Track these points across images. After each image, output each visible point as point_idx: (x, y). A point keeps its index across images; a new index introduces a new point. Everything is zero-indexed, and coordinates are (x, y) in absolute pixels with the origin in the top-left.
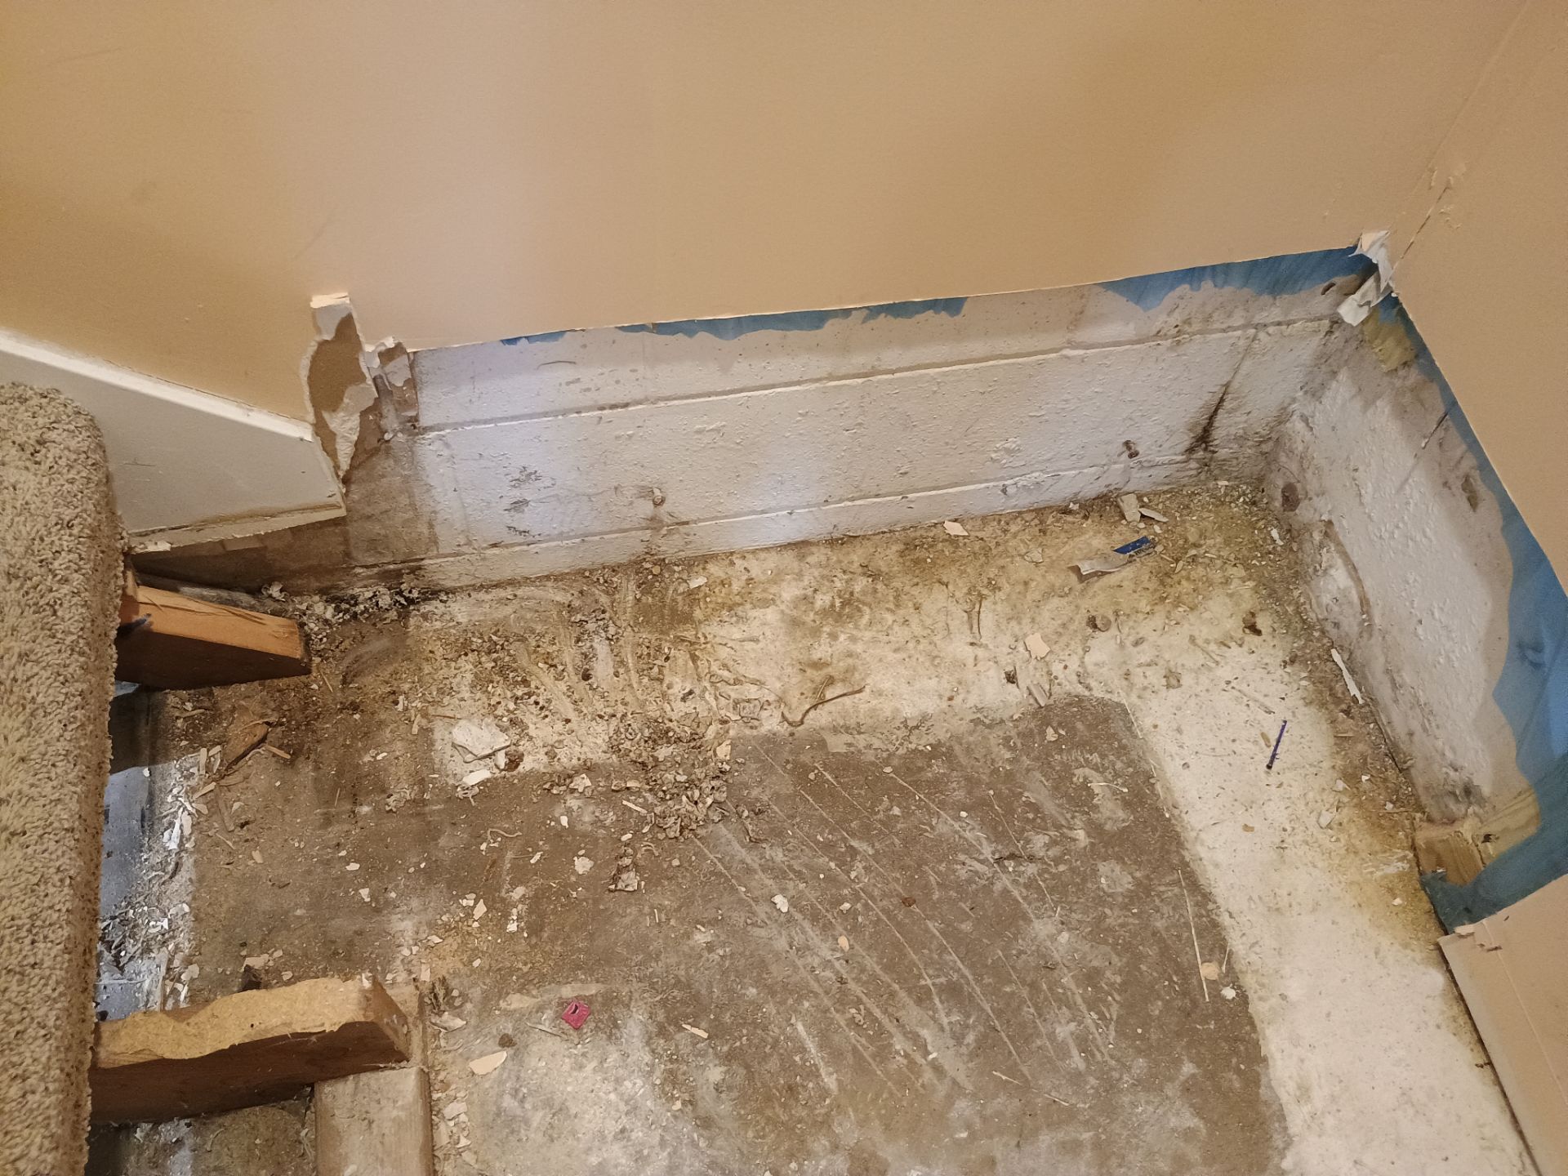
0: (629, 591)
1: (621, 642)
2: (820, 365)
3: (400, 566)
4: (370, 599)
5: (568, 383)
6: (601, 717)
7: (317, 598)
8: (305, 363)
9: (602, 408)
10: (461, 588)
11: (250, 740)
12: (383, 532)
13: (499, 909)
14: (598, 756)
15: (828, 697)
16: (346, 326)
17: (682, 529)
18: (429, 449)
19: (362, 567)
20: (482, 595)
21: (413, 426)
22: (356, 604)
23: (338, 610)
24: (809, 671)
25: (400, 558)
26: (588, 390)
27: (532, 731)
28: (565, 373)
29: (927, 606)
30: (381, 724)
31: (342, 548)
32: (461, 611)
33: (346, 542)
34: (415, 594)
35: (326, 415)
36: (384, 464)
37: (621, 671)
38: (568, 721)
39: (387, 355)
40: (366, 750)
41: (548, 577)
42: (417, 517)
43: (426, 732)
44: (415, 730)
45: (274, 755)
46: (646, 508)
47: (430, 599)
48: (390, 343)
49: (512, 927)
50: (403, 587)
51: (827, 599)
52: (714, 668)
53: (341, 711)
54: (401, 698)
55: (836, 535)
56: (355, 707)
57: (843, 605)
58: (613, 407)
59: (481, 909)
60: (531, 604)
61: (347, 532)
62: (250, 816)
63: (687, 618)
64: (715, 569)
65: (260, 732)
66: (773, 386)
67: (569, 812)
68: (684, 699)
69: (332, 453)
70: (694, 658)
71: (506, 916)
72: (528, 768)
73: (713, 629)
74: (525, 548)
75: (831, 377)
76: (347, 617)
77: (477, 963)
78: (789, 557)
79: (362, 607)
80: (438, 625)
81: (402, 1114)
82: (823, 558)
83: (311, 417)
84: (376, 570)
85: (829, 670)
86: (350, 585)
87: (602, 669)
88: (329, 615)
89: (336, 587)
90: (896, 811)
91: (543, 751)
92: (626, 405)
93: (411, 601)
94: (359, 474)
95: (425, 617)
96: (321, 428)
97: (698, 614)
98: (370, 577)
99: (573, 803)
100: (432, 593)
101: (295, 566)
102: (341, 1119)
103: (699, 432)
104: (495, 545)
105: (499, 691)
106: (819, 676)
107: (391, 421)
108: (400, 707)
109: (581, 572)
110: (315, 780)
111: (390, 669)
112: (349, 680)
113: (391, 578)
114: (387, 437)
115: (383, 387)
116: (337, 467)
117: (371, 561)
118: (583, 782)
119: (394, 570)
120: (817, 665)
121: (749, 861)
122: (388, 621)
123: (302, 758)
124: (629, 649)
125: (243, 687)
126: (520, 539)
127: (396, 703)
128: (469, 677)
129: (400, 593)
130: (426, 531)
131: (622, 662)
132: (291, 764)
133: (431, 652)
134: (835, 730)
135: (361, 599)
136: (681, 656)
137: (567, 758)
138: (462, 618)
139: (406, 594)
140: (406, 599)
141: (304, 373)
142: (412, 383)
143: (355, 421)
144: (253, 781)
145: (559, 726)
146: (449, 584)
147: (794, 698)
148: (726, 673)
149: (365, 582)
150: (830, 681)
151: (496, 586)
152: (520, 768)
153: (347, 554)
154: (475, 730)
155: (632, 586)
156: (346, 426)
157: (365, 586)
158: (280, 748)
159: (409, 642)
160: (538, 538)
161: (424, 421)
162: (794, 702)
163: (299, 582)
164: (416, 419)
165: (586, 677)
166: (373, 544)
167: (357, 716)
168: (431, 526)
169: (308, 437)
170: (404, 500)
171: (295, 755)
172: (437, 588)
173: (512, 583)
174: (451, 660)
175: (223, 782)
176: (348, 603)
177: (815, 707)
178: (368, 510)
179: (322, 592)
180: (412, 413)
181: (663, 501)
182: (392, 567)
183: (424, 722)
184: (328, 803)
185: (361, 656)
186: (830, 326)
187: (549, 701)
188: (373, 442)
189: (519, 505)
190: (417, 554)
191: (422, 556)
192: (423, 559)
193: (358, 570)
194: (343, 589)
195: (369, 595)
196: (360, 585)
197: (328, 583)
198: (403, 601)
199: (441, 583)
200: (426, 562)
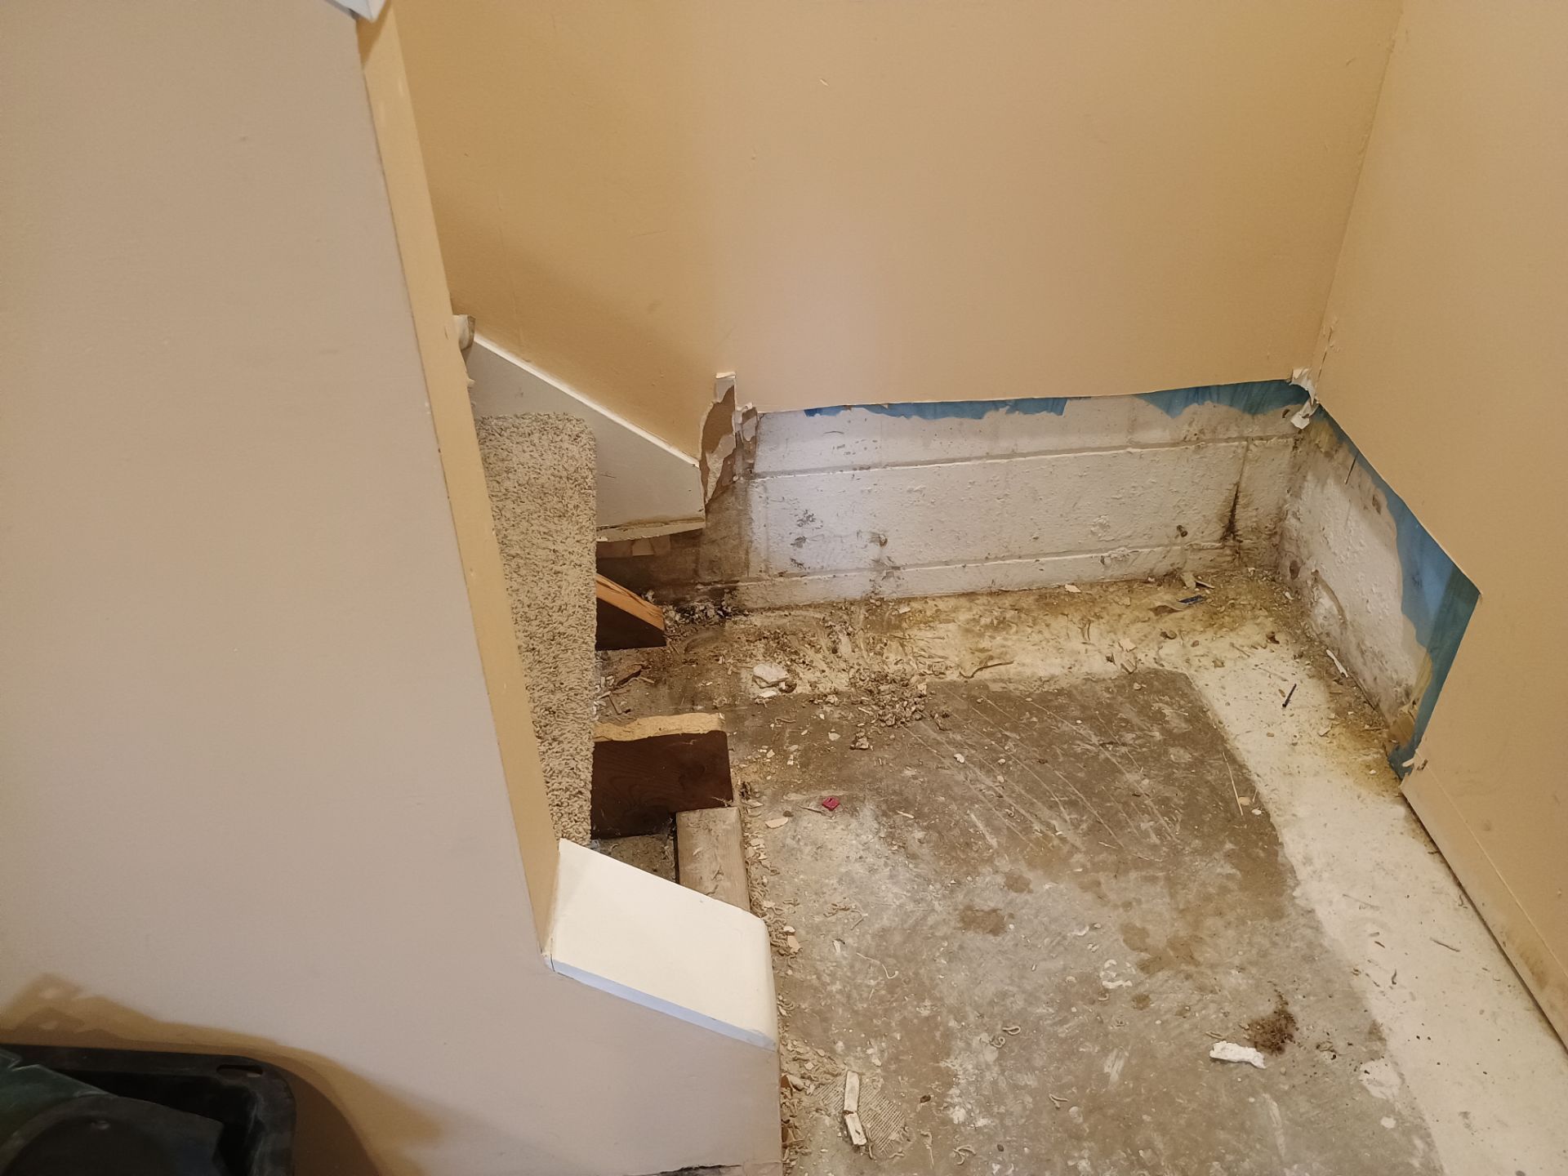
0: (861, 614)
1: (857, 637)
2: (981, 446)
3: (724, 586)
4: (702, 611)
5: (838, 447)
6: (844, 670)
7: (671, 607)
8: (705, 417)
9: (855, 469)
10: (757, 609)
11: (632, 672)
12: (719, 555)
13: (783, 755)
14: (842, 688)
15: (989, 664)
16: (730, 392)
17: (896, 573)
18: (756, 492)
19: (704, 584)
20: (769, 614)
21: (750, 474)
22: (694, 614)
23: (682, 617)
24: (977, 653)
25: (725, 579)
26: (848, 453)
27: (801, 675)
28: (837, 440)
29: (1054, 624)
30: (708, 670)
31: (693, 566)
32: (757, 620)
33: (696, 561)
34: (729, 610)
35: (707, 455)
36: (730, 500)
37: (856, 650)
38: (823, 671)
39: (748, 415)
40: (700, 681)
41: (810, 606)
42: (741, 543)
43: (736, 674)
44: (730, 673)
45: (645, 681)
46: (874, 551)
47: (737, 614)
48: (750, 406)
49: (791, 763)
50: (723, 603)
51: (988, 620)
52: (915, 650)
53: (684, 663)
54: (721, 658)
55: (994, 590)
56: (692, 662)
57: (999, 624)
58: (861, 468)
59: (771, 754)
60: (800, 618)
61: (698, 553)
62: (630, 708)
63: (898, 627)
64: (916, 605)
65: (638, 668)
66: (954, 460)
67: (825, 713)
68: (896, 664)
69: (705, 483)
70: (902, 645)
71: (787, 759)
72: (799, 692)
73: (914, 632)
74: (799, 578)
75: (989, 456)
76: (688, 621)
77: (769, 778)
78: (963, 601)
79: (697, 616)
80: (743, 626)
81: (729, 828)
82: (986, 602)
83: (699, 456)
84: (709, 587)
85: (990, 653)
86: (693, 599)
87: (845, 647)
88: (677, 618)
89: (684, 600)
90: (1035, 719)
91: (808, 685)
92: (869, 468)
93: (726, 614)
94: (715, 506)
95: (735, 623)
96: (703, 462)
97: (904, 625)
98: (704, 593)
99: (827, 708)
100: (739, 611)
101: (664, 578)
102: (692, 829)
103: (910, 491)
104: (781, 575)
105: (780, 657)
106: (983, 656)
107: (739, 467)
108: (720, 662)
109: (832, 605)
110: (669, 693)
111: (715, 645)
112: (689, 649)
113: (717, 595)
114: (735, 479)
115: (740, 443)
116: (706, 494)
117: (708, 578)
118: (833, 699)
119: (719, 589)
120: (983, 650)
121: (939, 738)
122: (713, 623)
123: (661, 684)
124: (861, 640)
125: (625, 651)
126: (796, 570)
127: (718, 660)
128: (762, 650)
129: (721, 609)
130: (743, 557)
131: (857, 646)
132: (655, 685)
133: (739, 638)
134: (994, 681)
135: (697, 610)
136: (894, 644)
137: (822, 688)
138: (758, 623)
139: (724, 608)
140: (724, 612)
141: (703, 424)
142: (755, 440)
143: (719, 465)
144: (632, 693)
145: (818, 674)
146: (750, 605)
147: (968, 666)
148: (923, 653)
149: (702, 598)
150: (991, 658)
151: (778, 609)
152: (794, 692)
153: (696, 572)
154: (767, 668)
155: (863, 611)
156: (716, 464)
157: (701, 601)
158: (648, 678)
159: (725, 634)
160: (808, 570)
161: (757, 469)
162: (968, 668)
163: (664, 593)
164: (752, 466)
165: (835, 651)
166: (713, 565)
167: (694, 666)
168: (747, 553)
169: (697, 465)
170: (735, 529)
171: (657, 682)
172: (742, 609)
173: (788, 607)
174: (751, 642)
175: (614, 692)
176: (689, 614)
177: (981, 669)
178: (714, 536)
179: (675, 603)
180: (751, 461)
181: (886, 541)
182: (719, 586)
183: (735, 670)
184: (678, 704)
185: (696, 640)
186: (990, 416)
187: (812, 661)
188: (726, 482)
189: (800, 541)
190: (735, 576)
191: (738, 578)
192: (738, 581)
193: (699, 587)
194: (688, 602)
195: (702, 608)
196: (698, 599)
197: (680, 596)
198: (721, 613)
199: (746, 603)
200: (739, 584)
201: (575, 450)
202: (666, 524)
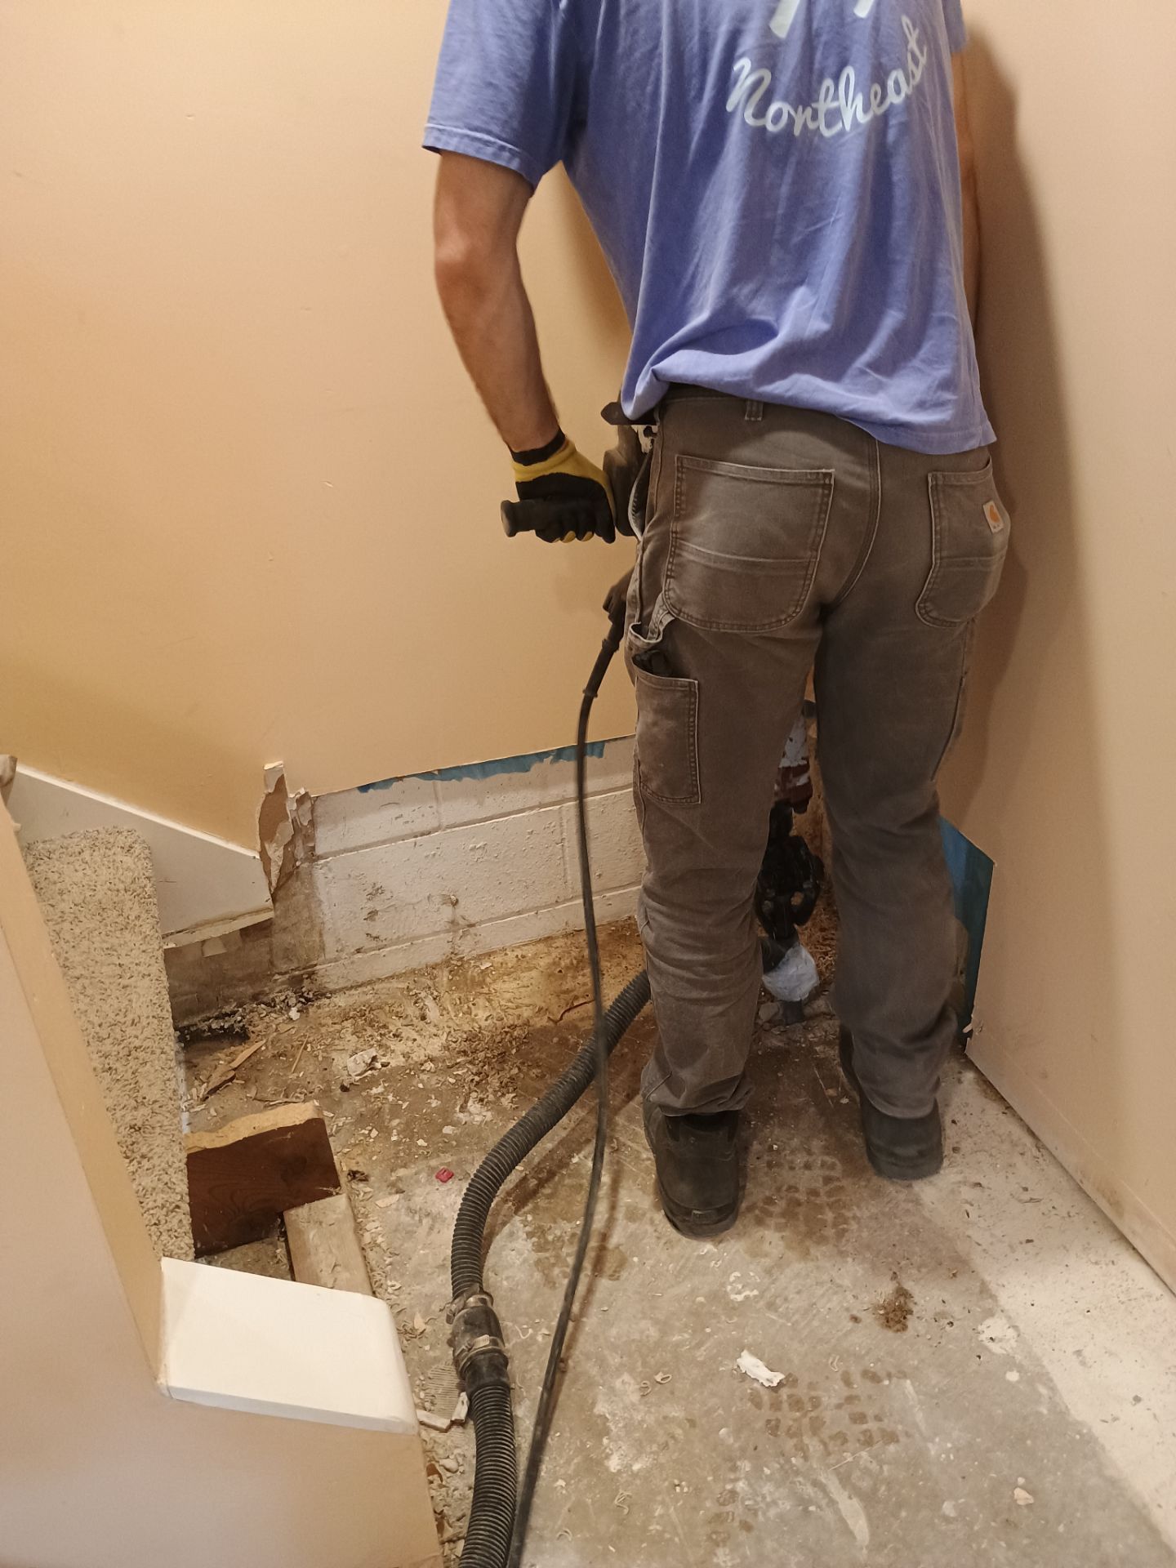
0: (444, 976)
1: (443, 1000)
2: (534, 797)
3: (302, 972)
4: (284, 1001)
5: (397, 818)
6: (435, 1035)
8: (259, 808)
9: (416, 837)
10: (339, 989)
12: (293, 942)
13: (385, 1131)
14: (436, 1053)
15: (575, 1004)
16: (281, 781)
17: (472, 930)
18: (319, 873)
19: (279, 974)
20: (353, 992)
21: (313, 857)
24: (562, 996)
25: (302, 965)
26: (407, 822)
27: (392, 1047)
28: (394, 811)
29: (630, 956)
30: (298, 1060)
31: (268, 957)
32: (341, 1001)
33: (271, 952)
34: (311, 996)
35: (267, 846)
36: (295, 885)
37: (444, 1012)
38: (415, 1040)
39: (301, 800)
40: (291, 1072)
41: (392, 977)
42: (313, 927)
43: (327, 1058)
44: (320, 1058)
46: (447, 912)
47: (320, 998)
48: (302, 792)
49: (394, 1138)
50: (304, 990)
51: (568, 961)
52: (502, 1003)
54: (309, 1045)
55: (569, 930)
57: (578, 963)
58: (423, 834)
59: (374, 1133)
60: (384, 991)
61: (271, 945)
63: (482, 984)
64: (498, 959)
66: (509, 814)
67: (422, 1081)
68: (486, 1020)
69: (268, 873)
70: (489, 1000)
71: (390, 1135)
73: (499, 985)
74: (377, 952)
75: (541, 806)
77: (374, 1158)
78: (541, 946)
79: (278, 1007)
80: (327, 1009)
81: (340, 1216)
82: (563, 944)
83: (258, 847)
84: (287, 976)
85: (575, 993)
86: (272, 990)
87: (433, 1013)
89: (262, 993)
90: (626, 1050)
91: (402, 1056)
92: (429, 833)
93: (308, 1000)
94: (281, 893)
95: (318, 1007)
96: (263, 853)
97: (488, 980)
98: (283, 983)
99: (424, 1077)
100: (320, 995)
101: (239, 975)
102: (303, 1225)
103: (472, 849)
104: (358, 951)
105: (370, 1033)
106: (568, 997)
107: (300, 853)
108: (309, 1050)
109: (413, 971)
113: (296, 982)
114: (298, 864)
115: (297, 828)
116: (270, 883)
117: (284, 967)
118: (429, 1066)
119: (298, 976)
120: (567, 992)
121: (537, 1086)
123: (252, 1082)
124: (448, 1002)
126: (374, 944)
127: (306, 1048)
128: (350, 1030)
129: (301, 996)
130: (317, 939)
131: (444, 1009)
133: (325, 1022)
134: (582, 1019)
135: (277, 1000)
136: (481, 1001)
137: (418, 1056)
138: (342, 1004)
139: (305, 995)
140: (306, 999)
141: (257, 816)
142: (312, 823)
143: (281, 852)
144: (225, 1098)
145: (410, 1043)
146: (331, 986)
147: (554, 1008)
148: (510, 1004)
149: (280, 988)
150: (576, 998)
151: (360, 986)
153: (271, 963)
155: (446, 973)
156: (276, 853)
157: (280, 992)
159: (310, 1020)
160: (385, 943)
161: (319, 851)
162: (555, 1010)
163: (241, 990)
164: (313, 848)
165: (423, 1018)
166: (289, 952)
168: (321, 935)
169: (258, 857)
170: (306, 915)
172: (324, 991)
173: (370, 983)
174: (338, 1024)
176: (270, 1006)
177: (568, 1010)
178: (285, 924)
179: (254, 998)
180: (311, 845)
181: (457, 901)
182: (297, 973)
183: (325, 1054)
186: (536, 768)
188: (289, 868)
189: (372, 914)
190: (312, 960)
191: (315, 962)
192: (316, 965)
193: (277, 977)
194: (267, 994)
195: (283, 998)
196: (277, 989)
197: (258, 990)
198: (303, 1000)
199: (327, 985)
200: (318, 967)
201: (128, 860)
202: (234, 919)
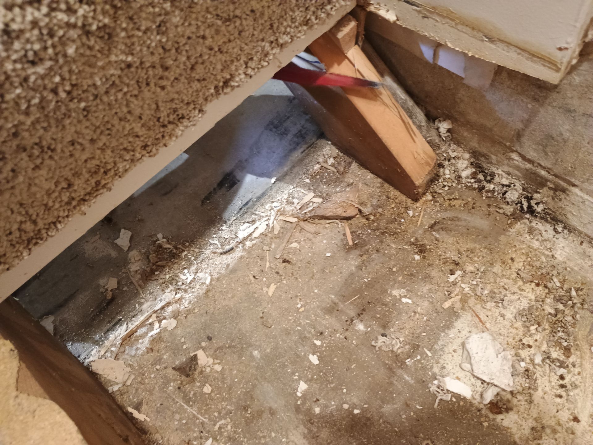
3: (551, 177)
4: (503, 185)
7: (467, 156)
10: (580, 233)
11: (340, 212)
12: (567, 135)
19: (521, 155)
22: (490, 182)
23: (474, 176)
25: (558, 170)
27: (537, 396)
30: (428, 277)
31: (520, 126)
32: (564, 249)
33: (527, 123)
34: (539, 209)
38: (576, 420)
40: (402, 285)
43: (453, 314)
44: (447, 305)
45: (344, 235)
47: (547, 221)
50: (536, 196)
53: (412, 244)
54: (459, 273)
56: (422, 250)
61: (534, 114)
62: (294, 259)
65: (351, 212)
72: (506, 423)
76: (476, 186)
79: (492, 186)
80: (536, 244)
84: (528, 166)
86: (499, 164)
88: (464, 174)
89: (487, 158)
91: (531, 423)
93: (531, 210)
95: (531, 231)
98: (518, 168)
101: (473, 117)
105: (538, 337)
108: (452, 278)
110: (352, 274)
111: (471, 245)
112: (436, 228)
117: (532, 154)
119: (541, 177)
122: (501, 211)
123: (358, 252)
125: (370, 176)
127: (452, 273)
128: (524, 304)
129: (529, 199)
132: (348, 249)
133: (512, 259)
135: (497, 179)
138: (560, 256)
139: (533, 203)
140: (530, 207)
144: (319, 238)
145: (565, 416)
146: (574, 221)
149: (511, 170)
152: (499, 417)
153: (519, 135)
154: (491, 352)
157: (509, 174)
158: (353, 233)
159: (502, 238)
163: (466, 134)
167: (417, 257)
171: (356, 246)
172: (560, 217)
174: (522, 279)
175: (302, 223)
176: (485, 177)
178: (575, 103)
179: (475, 154)
182: (543, 173)
183: (458, 305)
184: (344, 298)
185: (459, 219)
187: (575, 386)
190: (574, 176)
191: (577, 183)
192: (574, 185)
193: (515, 156)
194: (491, 163)
195: (505, 182)
196: (506, 169)
197: (484, 150)
198: (525, 206)
199: (569, 216)
200: (575, 190)
